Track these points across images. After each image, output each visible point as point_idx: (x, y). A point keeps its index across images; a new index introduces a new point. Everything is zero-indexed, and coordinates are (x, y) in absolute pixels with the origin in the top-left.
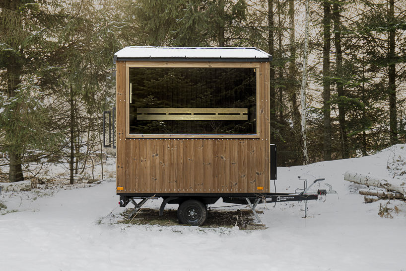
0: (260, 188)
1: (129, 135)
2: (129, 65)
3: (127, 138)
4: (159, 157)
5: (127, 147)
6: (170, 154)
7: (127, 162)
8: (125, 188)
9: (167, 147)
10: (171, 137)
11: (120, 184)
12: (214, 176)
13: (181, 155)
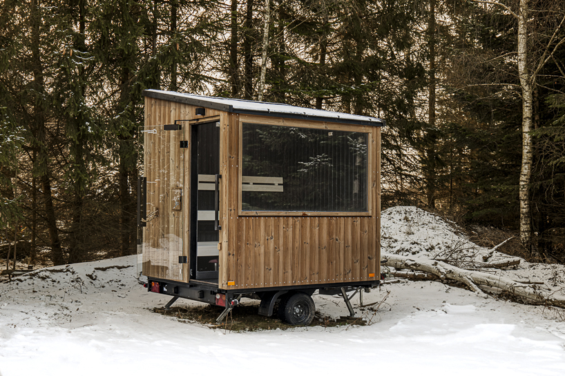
0: (371, 275)
1: (241, 212)
2: (242, 120)
3: (239, 216)
4: (274, 240)
5: (239, 229)
6: (286, 237)
7: (238, 248)
8: (237, 282)
9: (282, 228)
10: (287, 214)
11: (231, 278)
12: (328, 262)
13: (297, 237)
